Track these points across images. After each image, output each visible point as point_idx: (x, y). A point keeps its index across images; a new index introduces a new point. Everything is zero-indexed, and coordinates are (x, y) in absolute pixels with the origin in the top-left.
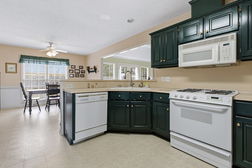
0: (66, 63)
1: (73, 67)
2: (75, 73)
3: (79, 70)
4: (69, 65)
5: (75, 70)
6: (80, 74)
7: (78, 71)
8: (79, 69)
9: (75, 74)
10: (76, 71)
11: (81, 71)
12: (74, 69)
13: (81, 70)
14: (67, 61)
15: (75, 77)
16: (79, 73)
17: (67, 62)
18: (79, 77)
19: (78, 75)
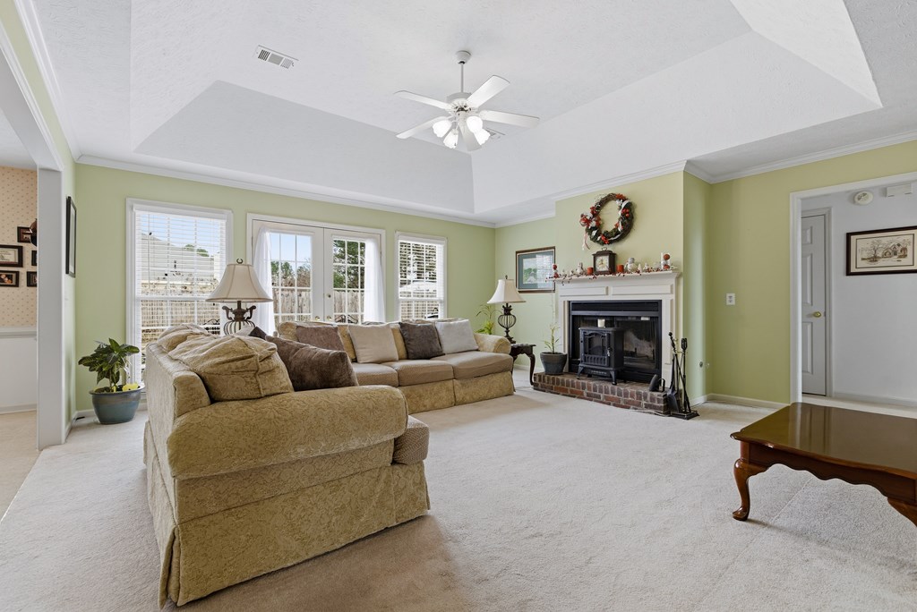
3: (20, 249)
6: (23, 271)
16: (20, 264)
18: (17, 285)
19: (10, 277)
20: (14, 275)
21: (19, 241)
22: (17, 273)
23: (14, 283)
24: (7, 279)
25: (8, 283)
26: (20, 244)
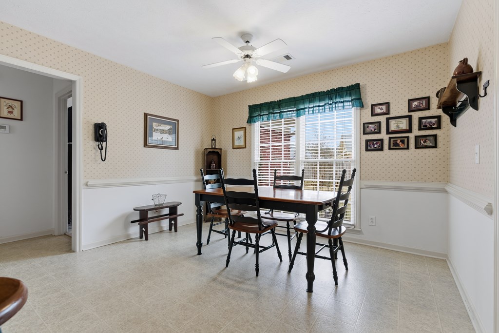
0: (349, 99)
1: (378, 110)
2: (388, 132)
3: (410, 117)
4: (362, 106)
5: (388, 119)
6: (412, 136)
7: (403, 124)
8: (407, 113)
9: (390, 138)
10: (393, 126)
11: (420, 119)
12: (382, 119)
13: (416, 116)
14: (353, 92)
15: (390, 148)
16: (410, 130)
17: (350, 96)
18: (408, 148)
19: (403, 142)
20: (406, 140)
21: (410, 111)
22: (408, 138)
23: (406, 147)
24: (401, 144)
25: (401, 147)
26: (410, 114)
